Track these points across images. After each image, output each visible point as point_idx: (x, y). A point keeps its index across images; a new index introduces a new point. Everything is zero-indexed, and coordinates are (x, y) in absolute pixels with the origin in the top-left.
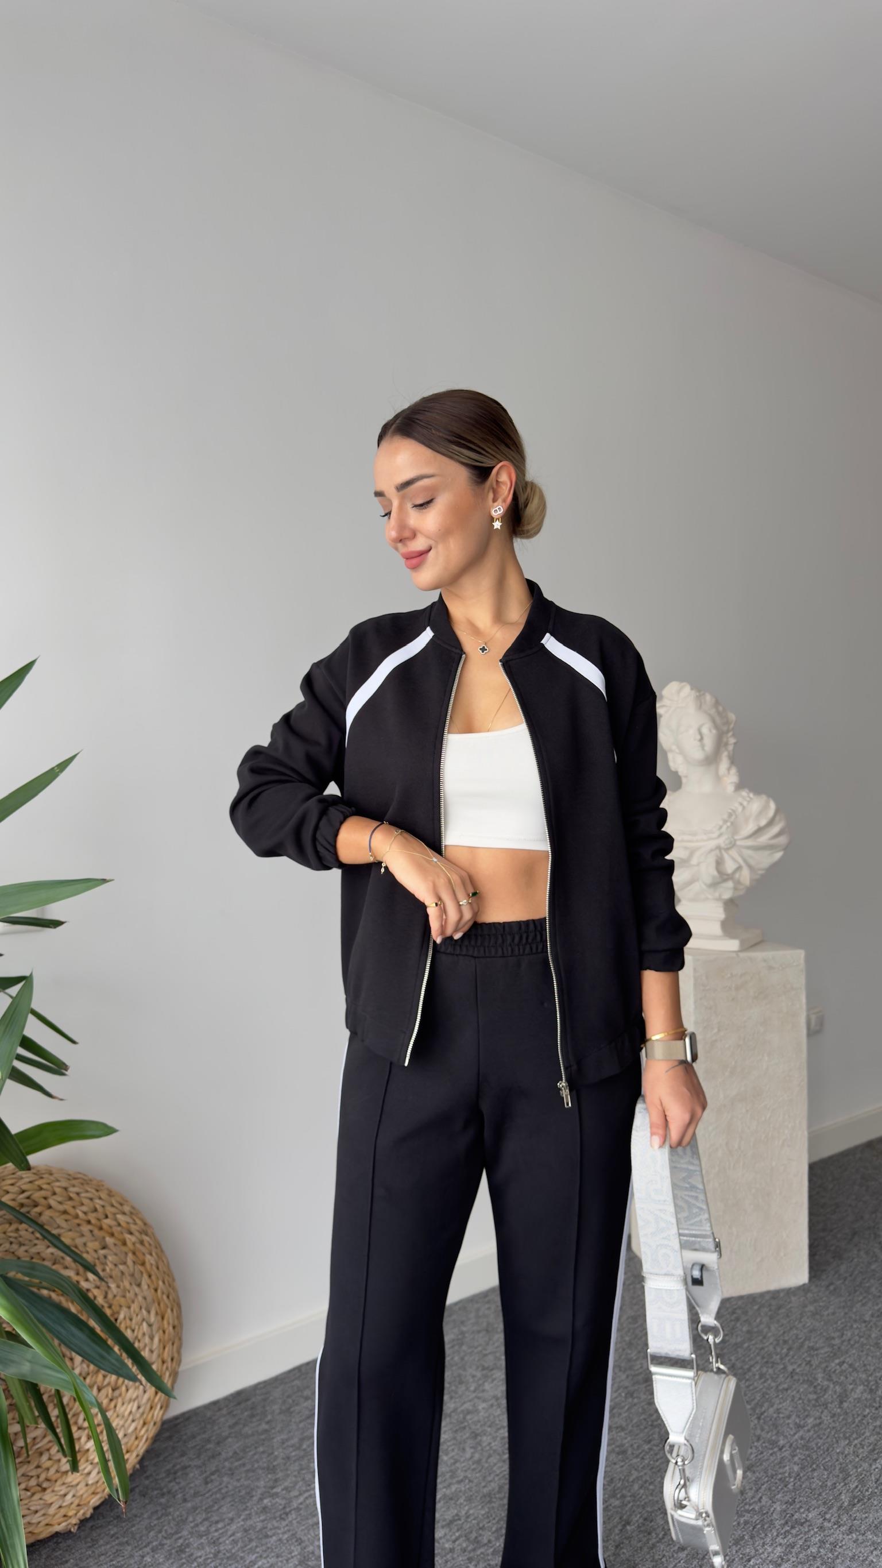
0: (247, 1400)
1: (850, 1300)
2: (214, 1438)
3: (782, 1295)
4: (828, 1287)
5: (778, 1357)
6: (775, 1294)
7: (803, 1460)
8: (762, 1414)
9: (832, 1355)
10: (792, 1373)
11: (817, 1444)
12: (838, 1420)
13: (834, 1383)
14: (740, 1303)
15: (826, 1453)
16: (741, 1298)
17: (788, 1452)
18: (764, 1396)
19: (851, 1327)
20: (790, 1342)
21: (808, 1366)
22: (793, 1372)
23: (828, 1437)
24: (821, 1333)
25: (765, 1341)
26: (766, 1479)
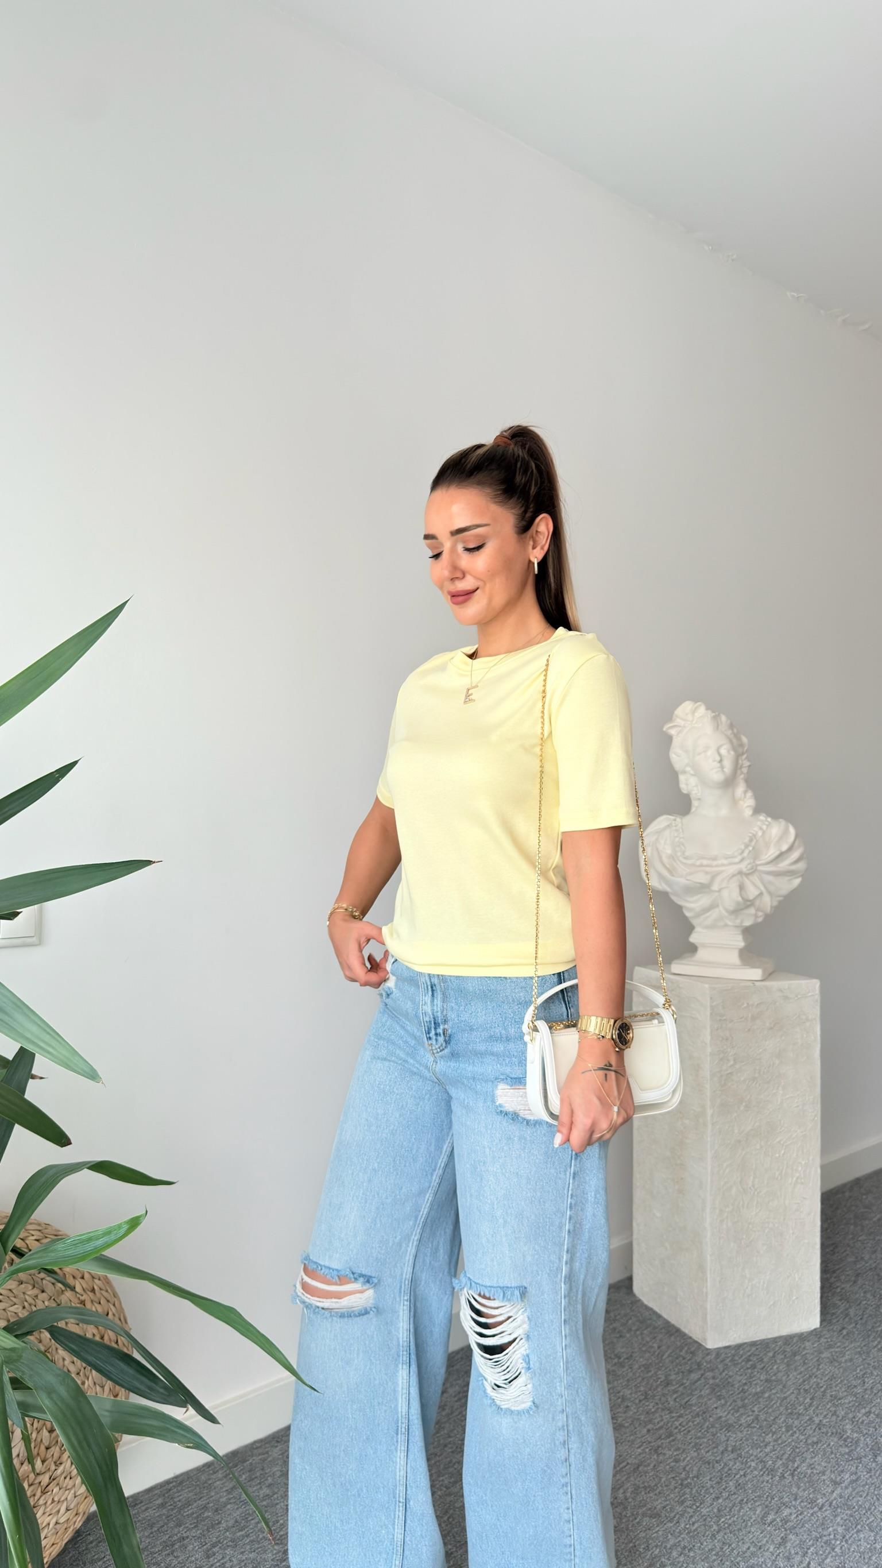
0: (244, 1461)
1: (864, 1346)
2: (212, 1504)
3: (795, 1341)
4: (840, 1331)
5: (802, 1407)
6: (788, 1339)
7: (845, 1520)
8: (795, 1470)
9: (857, 1404)
10: (819, 1424)
11: (858, 1501)
12: (875, 1475)
13: (864, 1436)
14: (754, 1349)
15: (869, 1513)
16: (753, 1344)
17: (828, 1512)
18: (794, 1450)
19: (872, 1373)
20: (812, 1391)
21: (835, 1417)
22: (820, 1426)
23: (867, 1495)
24: (841, 1381)
25: (786, 1390)
26: (811, 1542)
